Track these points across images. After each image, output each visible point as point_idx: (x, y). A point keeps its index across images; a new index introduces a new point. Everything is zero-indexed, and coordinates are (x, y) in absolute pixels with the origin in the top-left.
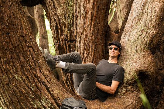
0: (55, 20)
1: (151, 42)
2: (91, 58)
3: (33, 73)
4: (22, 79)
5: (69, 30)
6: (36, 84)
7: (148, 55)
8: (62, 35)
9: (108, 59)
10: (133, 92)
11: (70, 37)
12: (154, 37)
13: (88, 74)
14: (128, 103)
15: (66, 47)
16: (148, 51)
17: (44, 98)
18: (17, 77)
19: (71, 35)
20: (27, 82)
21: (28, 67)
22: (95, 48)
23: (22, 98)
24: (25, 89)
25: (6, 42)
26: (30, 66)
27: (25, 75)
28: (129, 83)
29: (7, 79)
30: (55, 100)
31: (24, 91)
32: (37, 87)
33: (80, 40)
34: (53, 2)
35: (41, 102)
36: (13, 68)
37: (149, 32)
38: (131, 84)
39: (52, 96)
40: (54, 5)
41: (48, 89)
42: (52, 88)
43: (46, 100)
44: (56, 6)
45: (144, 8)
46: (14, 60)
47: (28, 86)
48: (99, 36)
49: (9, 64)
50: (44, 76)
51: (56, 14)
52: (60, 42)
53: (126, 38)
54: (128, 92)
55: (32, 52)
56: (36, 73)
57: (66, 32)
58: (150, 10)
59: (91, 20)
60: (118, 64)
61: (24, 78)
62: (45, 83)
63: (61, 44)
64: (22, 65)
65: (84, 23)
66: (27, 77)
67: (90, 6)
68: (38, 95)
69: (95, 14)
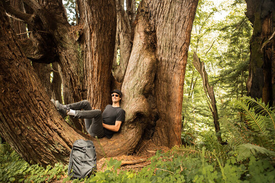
0: (69, 74)
1: (144, 89)
2: (99, 103)
3: (44, 123)
4: (34, 128)
5: (81, 81)
6: (48, 132)
7: (143, 99)
8: (75, 86)
9: (112, 104)
10: (133, 128)
11: (83, 87)
12: (146, 85)
13: (95, 118)
14: (129, 138)
15: (80, 95)
16: (143, 96)
17: (56, 143)
18: (29, 128)
19: (83, 86)
20: (39, 131)
21: (39, 118)
22: (102, 95)
23: (35, 145)
24: (38, 137)
25: (16, 99)
26: (41, 117)
27: (37, 125)
28: (129, 122)
29: (20, 130)
30: (67, 143)
31: (36, 139)
32: (49, 134)
33: (90, 90)
34: (67, 60)
35: (54, 147)
36: (24, 120)
37: (142, 81)
38: (131, 123)
39: (64, 140)
40: (67, 62)
41: (59, 134)
42: (63, 134)
43: (59, 144)
44: (70, 62)
45: (138, 63)
46: (25, 114)
47: (40, 134)
48: (105, 86)
49: (20, 117)
50: (56, 124)
51: (70, 69)
52: (74, 92)
53: (126, 87)
54: (129, 129)
55: (42, 105)
56: (47, 122)
57: (79, 83)
58: (142, 64)
59: (98, 73)
60: (120, 107)
61: (36, 127)
62: (56, 130)
63: (76, 93)
64: (33, 117)
65: (92, 76)
66: (39, 127)
67: (96, 63)
68: (51, 141)
69: (100, 69)
